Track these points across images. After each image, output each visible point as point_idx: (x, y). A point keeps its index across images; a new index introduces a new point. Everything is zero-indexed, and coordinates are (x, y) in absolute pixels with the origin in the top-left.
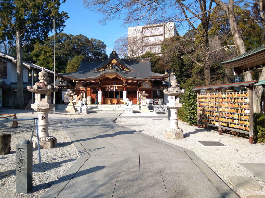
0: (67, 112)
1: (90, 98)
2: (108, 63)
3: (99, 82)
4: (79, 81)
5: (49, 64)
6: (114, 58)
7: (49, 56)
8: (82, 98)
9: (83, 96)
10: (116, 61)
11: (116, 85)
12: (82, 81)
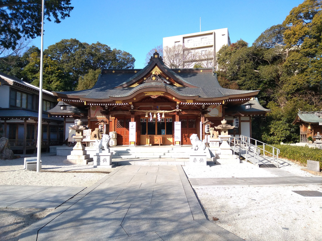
0: (69, 163)
1: (114, 135)
2: (147, 73)
3: (132, 106)
4: (96, 103)
5: (51, 84)
6: (156, 65)
7: (51, 71)
8: (100, 135)
9: (102, 131)
10: (159, 70)
11: (163, 111)
12: (101, 103)
